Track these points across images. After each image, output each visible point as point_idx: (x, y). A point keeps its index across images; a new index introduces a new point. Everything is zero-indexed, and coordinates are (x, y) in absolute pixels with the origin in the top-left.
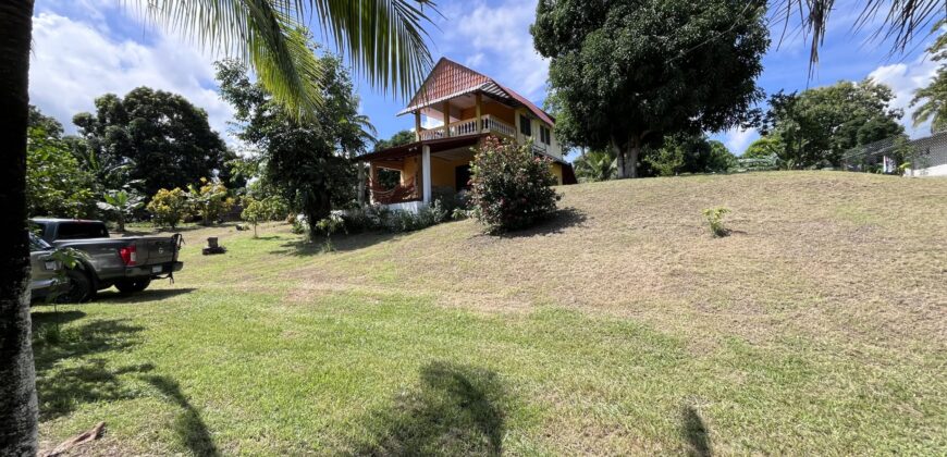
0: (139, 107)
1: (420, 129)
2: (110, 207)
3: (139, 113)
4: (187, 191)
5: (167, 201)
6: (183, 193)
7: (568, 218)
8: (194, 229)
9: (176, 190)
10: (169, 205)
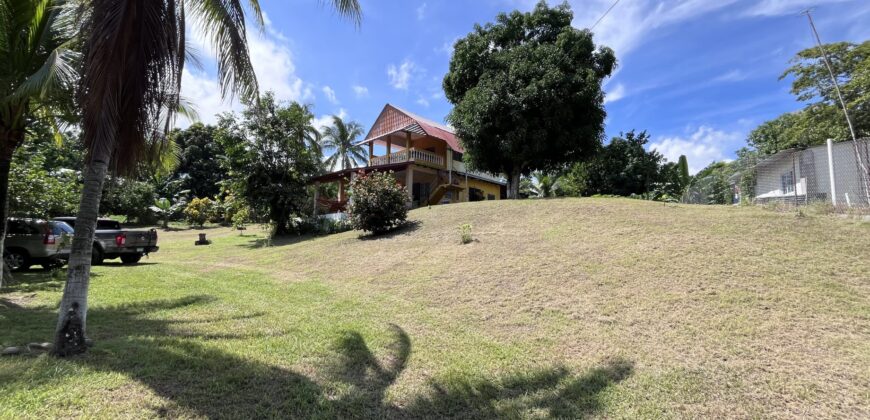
0: (192, 137)
1: (372, 156)
2: (160, 210)
3: (192, 142)
4: (214, 200)
5: (197, 207)
6: (210, 201)
7: (409, 227)
8: (215, 227)
9: (205, 199)
10: (198, 209)
